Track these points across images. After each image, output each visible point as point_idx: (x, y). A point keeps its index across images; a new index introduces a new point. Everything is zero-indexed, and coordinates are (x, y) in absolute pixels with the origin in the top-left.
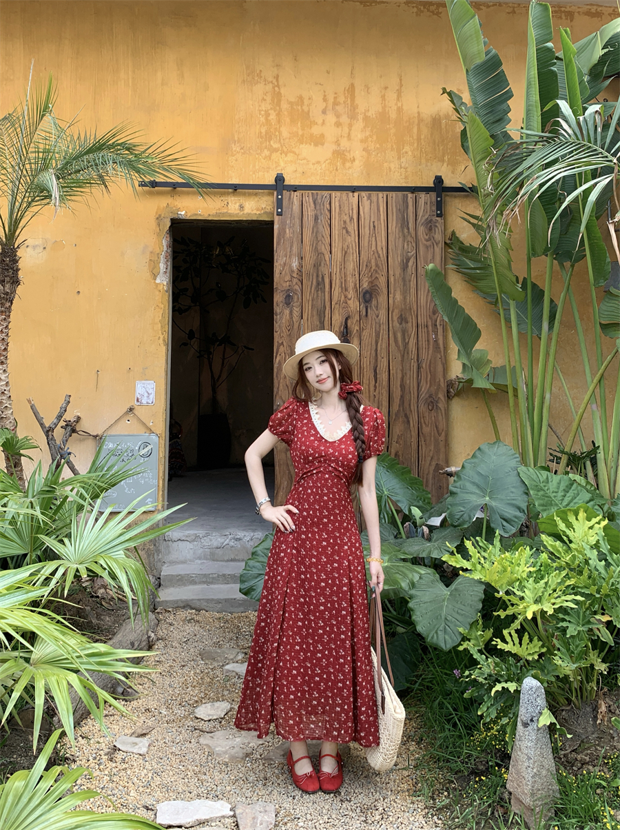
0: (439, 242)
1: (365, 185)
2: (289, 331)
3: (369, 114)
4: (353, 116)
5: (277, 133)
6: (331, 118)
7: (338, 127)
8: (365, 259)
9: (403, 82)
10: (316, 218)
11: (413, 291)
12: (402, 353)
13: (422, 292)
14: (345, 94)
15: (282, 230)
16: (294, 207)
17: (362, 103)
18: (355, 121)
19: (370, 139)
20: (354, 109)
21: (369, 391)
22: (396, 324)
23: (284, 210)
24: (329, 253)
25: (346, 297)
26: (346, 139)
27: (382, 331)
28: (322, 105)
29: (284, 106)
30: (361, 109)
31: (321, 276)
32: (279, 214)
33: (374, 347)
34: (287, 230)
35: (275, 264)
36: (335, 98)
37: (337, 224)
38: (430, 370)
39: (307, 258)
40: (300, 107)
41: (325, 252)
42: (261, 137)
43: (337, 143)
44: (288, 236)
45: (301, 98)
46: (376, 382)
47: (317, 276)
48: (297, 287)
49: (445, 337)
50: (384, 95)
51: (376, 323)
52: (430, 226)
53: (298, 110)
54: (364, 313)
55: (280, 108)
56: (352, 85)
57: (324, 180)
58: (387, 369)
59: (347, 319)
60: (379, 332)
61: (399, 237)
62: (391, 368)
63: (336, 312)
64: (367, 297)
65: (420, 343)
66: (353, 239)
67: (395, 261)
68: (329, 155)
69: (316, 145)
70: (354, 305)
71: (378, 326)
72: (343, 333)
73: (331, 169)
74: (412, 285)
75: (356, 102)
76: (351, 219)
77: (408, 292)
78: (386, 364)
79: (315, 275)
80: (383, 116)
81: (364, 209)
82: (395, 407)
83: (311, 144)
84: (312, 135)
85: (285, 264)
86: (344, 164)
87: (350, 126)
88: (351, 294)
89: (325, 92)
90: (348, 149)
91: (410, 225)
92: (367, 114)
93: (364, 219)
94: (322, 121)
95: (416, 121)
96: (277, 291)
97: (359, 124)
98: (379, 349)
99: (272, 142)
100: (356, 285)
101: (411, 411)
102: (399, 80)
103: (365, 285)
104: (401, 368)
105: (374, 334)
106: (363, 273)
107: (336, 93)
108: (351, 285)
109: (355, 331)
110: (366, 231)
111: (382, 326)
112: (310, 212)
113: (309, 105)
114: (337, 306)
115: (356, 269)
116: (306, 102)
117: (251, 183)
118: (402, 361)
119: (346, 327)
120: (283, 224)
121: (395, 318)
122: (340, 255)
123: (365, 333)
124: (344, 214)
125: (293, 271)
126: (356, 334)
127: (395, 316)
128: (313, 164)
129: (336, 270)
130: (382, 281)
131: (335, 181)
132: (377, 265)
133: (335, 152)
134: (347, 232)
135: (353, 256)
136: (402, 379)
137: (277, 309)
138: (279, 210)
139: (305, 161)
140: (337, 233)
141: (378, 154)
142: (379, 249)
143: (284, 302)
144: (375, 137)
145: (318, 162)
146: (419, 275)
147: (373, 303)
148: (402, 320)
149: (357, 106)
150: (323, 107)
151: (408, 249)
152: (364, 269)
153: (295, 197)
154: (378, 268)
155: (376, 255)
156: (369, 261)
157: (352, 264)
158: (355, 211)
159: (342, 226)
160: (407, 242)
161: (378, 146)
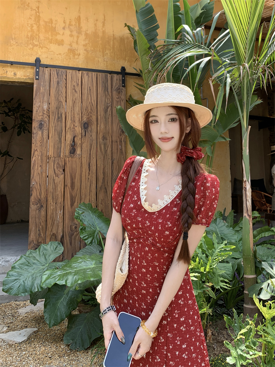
0: (123, 100)
1: (86, 68)
2: (41, 143)
4: (79, 32)
5: (37, 37)
6: (67, 32)
7: (71, 37)
8: (85, 106)
9: (106, 19)
10: (58, 83)
11: (110, 123)
12: (104, 155)
13: (115, 125)
14: (75, 20)
15: (39, 88)
16: (46, 76)
17: (82, 25)
18: (80, 35)
19: (88, 45)
20: (80, 28)
21: (86, 176)
22: (101, 140)
23: (40, 77)
24: (65, 102)
25: (74, 125)
26: (75, 43)
27: (93, 144)
28: (63, 25)
29: (42, 23)
30: (84, 29)
31: (60, 114)
32: (37, 79)
33: (89, 152)
34: (41, 88)
35: (34, 106)
36: (70, 22)
37: (70, 87)
38: (118, 164)
39: (53, 104)
40: (50, 25)
41: (63, 101)
42: (28, 38)
43: (71, 45)
44: (42, 91)
45: (51, 20)
46: (89, 171)
47: (58, 114)
48: (46, 119)
49: (126, 147)
50: (96, 24)
51: (90, 139)
52: (119, 91)
53: (49, 26)
54: (84, 134)
55: (39, 23)
56: (79, 17)
57: (63, 63)
58: (96, 164)
59: (74, 137)
60: (92, 145)
61: (103, 96)
62: (98, 163)
63: (69, 133)
64: (86, 126)
65: (113, 150)
66: (78, 95)
67: (101, 108)
68: (67, 51)
69: (59, 45)
70: (78, 130)
71: (91, 141)
72: (72, 145)
73: (67, 58)
74: (109, 121)
75: (81, 25)
76: (78, 84)
77: (108, 124)
78: (95, 161)
79: (57, 113)
80: (95, 34)
81: (84, 80)
82: (100, 184)
83: (56, 44)
84: (57, 40)
85: (39, 106)
86: (74, 56)
87: (78, 37)
88: (77, 124)
89: (64, 18)
90: (76, 49)
91: (109, 90)
92: (87, 32)
93: (85, 85)
94: (62, 33)
95: (112, 38)
96: (34, 121)
97: (82, 37)
98: (91, 153)
100: (80, 119)
101: (108, 186)
102: (103, 17)
103: (85, 119)
104: (103, 163)
105: (89, 145)
106: (84, 113)
107: (70, 20)
108: (77, 120)
109: (79, 144)
110: (85, 92)
111: (93, 141)
112: (55, 79)
113: (56, 24)
114: (69, 130)
115: (80, 111)
116: (54, 22)
117: (21, 61)
118: (104, 160)
119: (74, 141)
120: (39, 85)
121: (101, 137)
122: (71, 103)
123: (84, 145)
124: (73, 82)
125: (44, 110)
126: (80, 145)
127: (101, 136)
128: (57, 55)
129: (69, 111)
130: (94, 118)
131: (69, 65)
132: (91, 109)
133: (69, 50)
134: (75, 91)
135: (78, 104)
136: (104, 169)
137: (34, 131)
138: (37, 77)
139: (53, 53)
140: (70, 91)
141: (92, 53)
142: (93, 101)
143: (38, 127)
144: (91, 44)
145: (60, 54)
146: (113, 116)
147: (89, 129)
148: (104, 138)
149: (82, 27)
150: (64, 26)
151: (108, 102)
152: (84, 111)
153: (46, 71)
154: (92, 111)
155: (91, 104)
156: (87, 107)
157: (78, 108)
158: (80, 81)
159: (73, 88)
160: (107, 99)
161: (92, 49)
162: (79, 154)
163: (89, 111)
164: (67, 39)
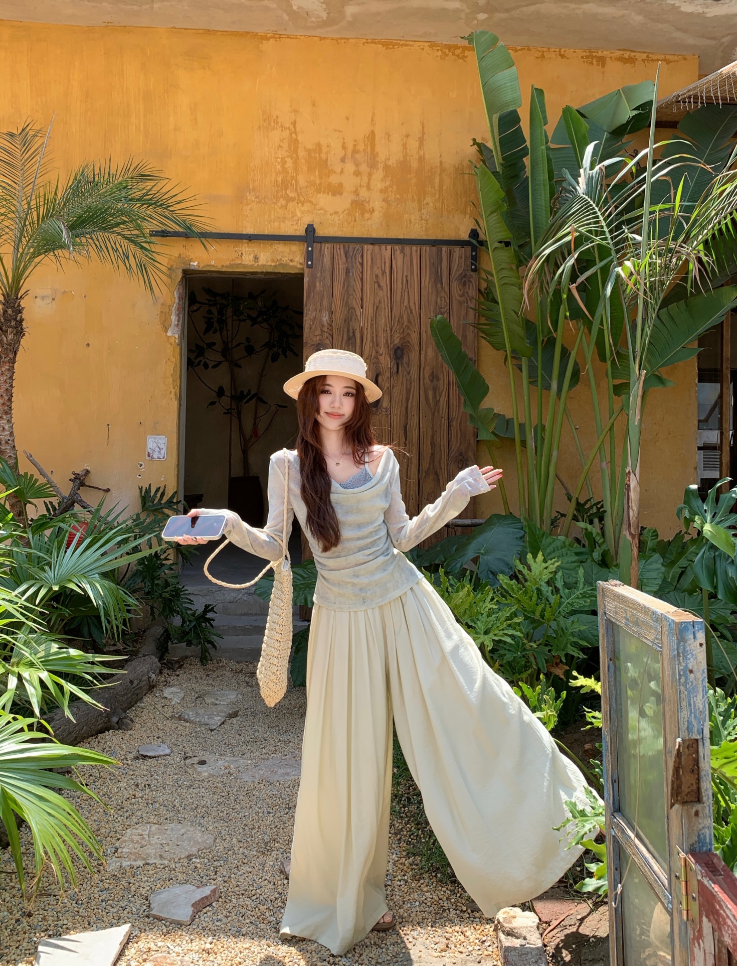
0: (473, 298)
3: (390, 163)
4: (373, 165)
5: (294, 182)
6: (350, 167)
7: (357, 176)
8: (397, 314)
9: (425, 131)
10: (348, 271)
12: (433, 411)
14: (364, 142)
15: (312, 284)
16: (325, 260)
17: (379, 148)
18: (375, 171)
19: (390, 189)
20: (375, 158)
22: (427, 381)
23: (314, 262)
24: (360, 307)
25: (377, 352)
26: (365, 189)
27: (412, 389)
28: (340, 153)
29: (302, 153)
30: (382, 157)
31: (351, 331)
32: (309, 267)
33: (405, 405)
34: (318, 284)
35: (305, 317)
36: (355, 145)
37: (369, 278)
38: (460, 428)
39: (338, 312)
40: (317, 155)
41: (357, 307)
42: (278, 186)
43: (356, 193)
44: (318, 289)
45: (318, 145)
46: (407, 439)
47: (349, 331)
48: (327, 342)
50: (406, 144)
51: (407, 380)
52: (464, 281)
53: (316, 158)
54: (395, 370)
55: (297, 156)
56: (373, 133)
57: (342, 231)
58: (417, 428)
59: (377, 376)
60: (410, 390)
61: (432, 293)
62: (421, 426)
64: (399, 353)
65: (451, 401)
66: (385, 293)
67: (427, 318)
68: (349, 206)
69: (334, 194)
70: (385, 361)
71: (409, 383)
73: (350, 220)
75: (376, 150)
76: (384, 272)
78: (416, 421)
79: (346, 330)
80: (404, 165)
81: (396, 262)
82: (425, 465)
83: (328, 194)
84: (329, 184)
85: (315, 318)
86: (362, 215)
87: (370, 175)
88: (382, 350)
89: (344, 139)
90: (367, 200)
91: (444, 281)
92: (387, 163)
93: (397, 273)
94: (340, 169)
95: (438, 171)
96: (306, 345)
97: (379, 174)
98: (410, 406)
99: (288, 192)
100: (387, 341)
101: (441, 469)
102: (421, 127)
103: (397, 341)
104: (431, 426)
105: (405, 390)
106: (395, 328)
107: (355, 141)
108: (382, 341)
110: (398, 286)
111: (414, 383)
112: (341, 265)
113: (327, 153)
115: (388, 324)
116: (324, 149)
118: (433, 419)
120: (313, 277)
121: (427, 376)
122: (371, 310)
123: (396, 391)
124: (375, 268)
125: (323, 325)
126: (387, 391)
127: (426, 373)
128: (331, 214)
129: (367, 325)
130: (414, 337)
131: (353, 233)
132: (409, 321)
133: (354, 202)
134: (379, 286)
135: (385, 312)
136: (433, 436)
138: (310, 263)
139: (322, 212)
140: (368, 287)
141: (398, 205)
142: (412, 304)
144: (395, 187)
145: (336, 213)
147: (404, 360)
148: (433, 378)
149: (378, 154)
150: (342, 155)
151: (441, 304)
152: (396, 325)
153: (326, 249)
154: (411, 323)
155: (408, 310)
156: (401, 317)
157: (384, 319)
158: (388, 265)
159: (375, 280)
160: (441, 297)
161: (398, 196)
162: (386, 408)
163: (405, 323)
164: (349, 181)
